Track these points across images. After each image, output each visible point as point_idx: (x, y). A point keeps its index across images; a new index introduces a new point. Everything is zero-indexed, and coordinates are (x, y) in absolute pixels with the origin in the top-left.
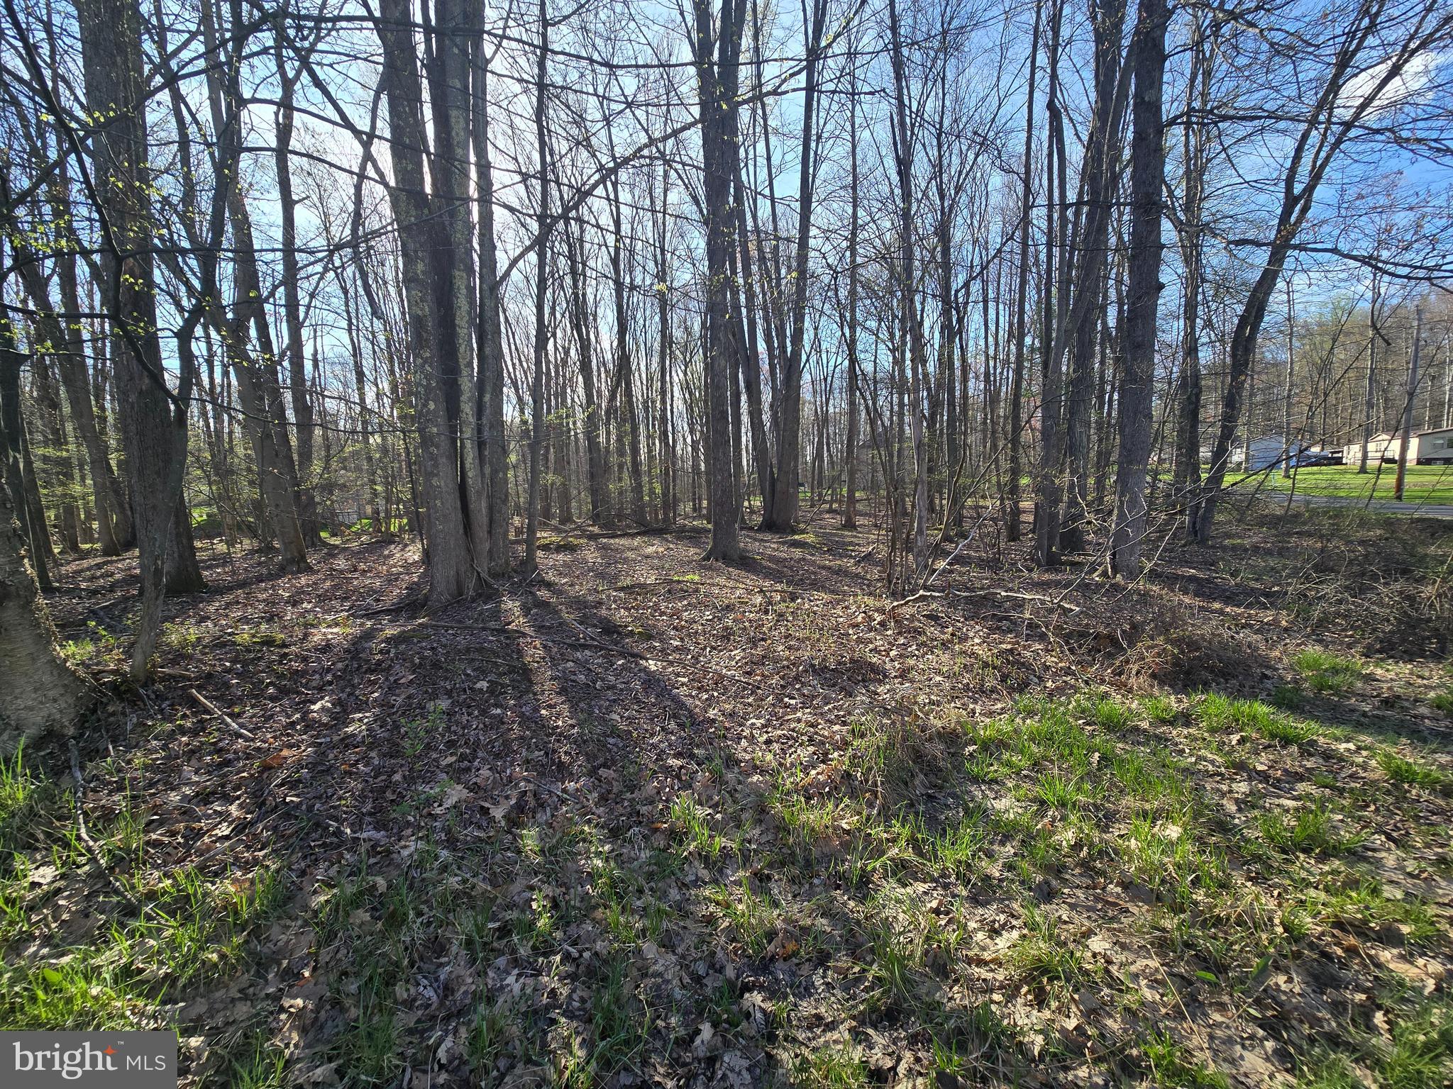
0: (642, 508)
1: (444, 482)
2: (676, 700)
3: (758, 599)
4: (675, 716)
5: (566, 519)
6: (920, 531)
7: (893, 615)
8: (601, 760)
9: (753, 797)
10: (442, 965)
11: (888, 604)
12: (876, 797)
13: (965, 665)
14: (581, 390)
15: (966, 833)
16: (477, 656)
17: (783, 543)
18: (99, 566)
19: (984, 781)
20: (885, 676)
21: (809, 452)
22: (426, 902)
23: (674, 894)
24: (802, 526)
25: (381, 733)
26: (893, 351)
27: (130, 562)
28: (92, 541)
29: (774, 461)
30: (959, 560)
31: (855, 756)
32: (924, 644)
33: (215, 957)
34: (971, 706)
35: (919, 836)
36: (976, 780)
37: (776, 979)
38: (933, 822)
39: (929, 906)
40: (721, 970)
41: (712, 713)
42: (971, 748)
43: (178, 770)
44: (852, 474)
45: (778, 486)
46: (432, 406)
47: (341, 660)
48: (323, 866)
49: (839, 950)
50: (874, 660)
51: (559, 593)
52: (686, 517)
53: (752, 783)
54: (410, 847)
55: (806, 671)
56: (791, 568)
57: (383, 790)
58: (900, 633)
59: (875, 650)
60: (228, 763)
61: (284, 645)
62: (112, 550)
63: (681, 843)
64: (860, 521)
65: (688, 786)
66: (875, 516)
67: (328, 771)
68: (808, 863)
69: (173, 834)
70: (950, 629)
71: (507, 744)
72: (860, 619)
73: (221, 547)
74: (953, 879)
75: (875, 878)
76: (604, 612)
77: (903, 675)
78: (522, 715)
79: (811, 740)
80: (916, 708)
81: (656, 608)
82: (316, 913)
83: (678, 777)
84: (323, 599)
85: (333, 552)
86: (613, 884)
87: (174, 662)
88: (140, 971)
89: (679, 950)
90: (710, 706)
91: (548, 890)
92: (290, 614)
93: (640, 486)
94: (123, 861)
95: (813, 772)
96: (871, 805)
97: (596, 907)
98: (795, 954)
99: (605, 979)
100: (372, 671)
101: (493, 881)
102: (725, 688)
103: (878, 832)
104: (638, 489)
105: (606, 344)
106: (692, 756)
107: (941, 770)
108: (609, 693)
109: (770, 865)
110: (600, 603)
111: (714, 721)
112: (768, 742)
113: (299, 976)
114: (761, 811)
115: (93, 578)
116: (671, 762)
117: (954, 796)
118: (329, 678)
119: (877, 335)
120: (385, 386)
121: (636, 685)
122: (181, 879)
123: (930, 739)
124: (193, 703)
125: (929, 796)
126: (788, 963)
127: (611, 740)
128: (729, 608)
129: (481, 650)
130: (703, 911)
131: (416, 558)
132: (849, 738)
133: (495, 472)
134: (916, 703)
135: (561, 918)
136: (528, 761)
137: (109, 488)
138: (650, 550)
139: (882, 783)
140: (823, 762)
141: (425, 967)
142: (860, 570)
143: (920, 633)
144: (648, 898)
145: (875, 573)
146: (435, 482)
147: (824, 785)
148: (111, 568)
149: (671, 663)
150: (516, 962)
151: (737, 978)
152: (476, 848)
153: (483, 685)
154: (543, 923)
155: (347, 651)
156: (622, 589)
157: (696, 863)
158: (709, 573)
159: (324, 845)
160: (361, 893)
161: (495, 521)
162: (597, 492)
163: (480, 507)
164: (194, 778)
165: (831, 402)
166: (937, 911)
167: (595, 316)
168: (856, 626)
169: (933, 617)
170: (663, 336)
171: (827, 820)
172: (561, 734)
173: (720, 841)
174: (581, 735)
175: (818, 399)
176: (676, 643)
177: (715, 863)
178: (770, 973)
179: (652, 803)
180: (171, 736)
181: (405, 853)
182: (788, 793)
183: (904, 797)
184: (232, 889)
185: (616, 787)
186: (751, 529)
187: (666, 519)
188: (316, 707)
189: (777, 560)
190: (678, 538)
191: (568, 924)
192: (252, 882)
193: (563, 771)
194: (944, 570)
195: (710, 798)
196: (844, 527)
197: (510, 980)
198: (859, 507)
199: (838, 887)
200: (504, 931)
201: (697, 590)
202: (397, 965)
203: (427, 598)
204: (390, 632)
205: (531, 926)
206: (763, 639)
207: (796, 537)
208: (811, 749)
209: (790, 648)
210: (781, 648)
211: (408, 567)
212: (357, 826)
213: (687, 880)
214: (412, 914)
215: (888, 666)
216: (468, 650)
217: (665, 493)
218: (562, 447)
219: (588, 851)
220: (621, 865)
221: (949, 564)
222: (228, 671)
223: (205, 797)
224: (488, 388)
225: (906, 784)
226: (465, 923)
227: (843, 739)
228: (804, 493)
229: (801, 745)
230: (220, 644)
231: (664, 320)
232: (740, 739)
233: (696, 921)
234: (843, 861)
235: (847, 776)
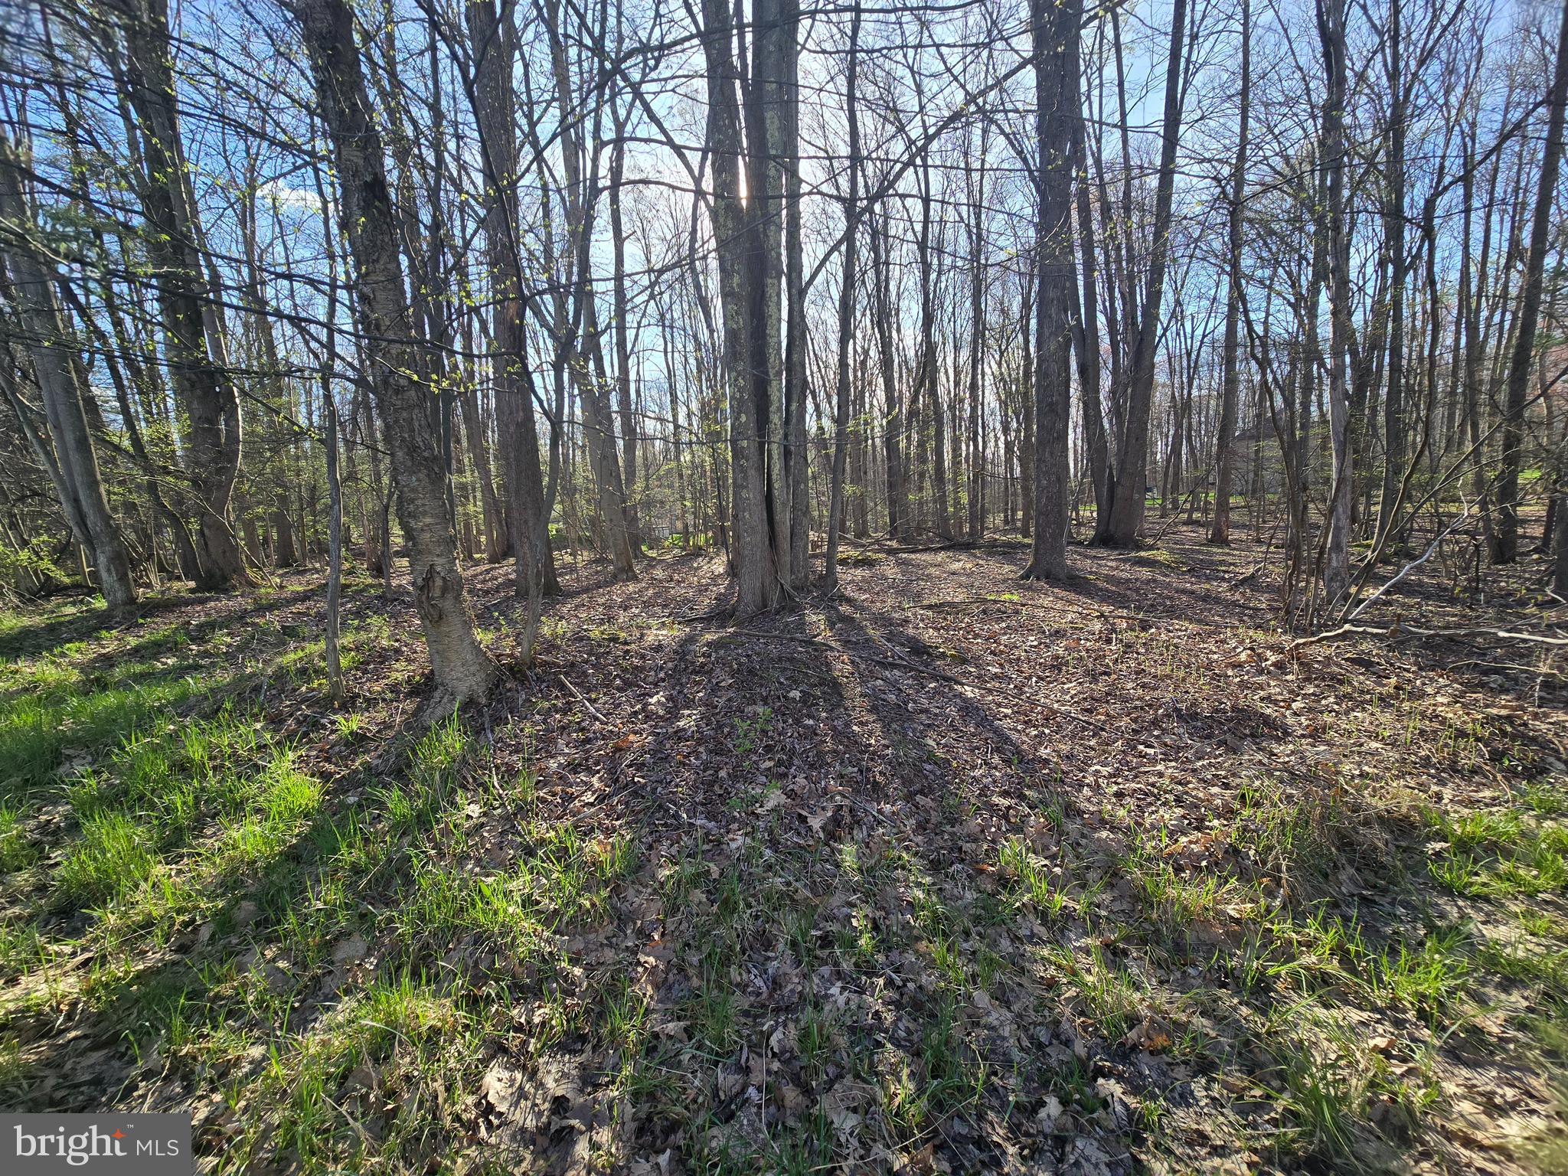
0: (946, 520)
1: (753, 495)
2: (997, 731)
3: (1097, 626)
4: (998, 750)
5: (862, 533)
6: (1337, 547)
7: (1296, 654)
8: (917, 787)
9: (1100, 856)
10: (768, 958)
11: (1288, 641)
12: (1279, 885)
13: (1422, 732)
14: (881, 394)
15: (1435, 958)
16: (788, 665)
17: (1125, 561)
18: (488, 571)
19: (1461, 895)
20: (1286, 734)
21: (1160, 450)
22: (753, 896)
23: (1005, 944)
24: (1150, 541)
25: (707, 731)
26: (1295, 307)
27: (508, 569)
28: (480, 551)
29: (1113, 461)
30: (1402, 587)
31: (1245, 829)
32: (1348, 697)
33: (588, 904)
34: (1435, 788)
35: (1352, 948)
36: (1447, 890)
37: (1141, 1074)
38: (1371, 932)
39: (1372, 1043)
40: (1068, 1043)
41: (1044, 752)
42: (1438, 846)
43: (554, 741)
44: (1225, 474)
45: (1119, 491)
46: (743, 418)
47: (671, 660)
48: (666, 843)
49: (1229, 1063)
50: (1268, 711)
51: (863, 609)
52: (996, 530)
53: (1099, 839)
54: (738, 841)
55: (1169, 716)
56: (1137, 590)
57: (711, 784)
58: (1308, 680)
59: (1268, 699)
60: (588, 741)
61: (626, 643)
62: (494, 559)
63: (1012, 891)
64: (1234, 535)
65: (1018, 829)
66: (1258, 529)
67: (666, 759)
68: (1179, 948)
69: (554, 795)
70: (1393, 680)
71: (820, 755)
72: (1243, 657)
73: (568, 559)
74: (1411, 1015)
75: (1279, 986)
76: (911, 631)
77: (1316, 734)
78: (834, 729)
79: (1178, 800)
80: (1341, 780)
81: (969, 629)
82: (662, 884)
83: (1006, 817)
84: (647, 605)
85: (652, 563)
86: (936, 918)
87: (548, 651)
88: (538, 903)
89: (1015, 1008)
90: (1040, 744)
91: (868, 910)
92: (622, 617)
93: (943, 496)
94: (523, 810)
95: (1183, 840)
96: (1270, 894)
97: (919, 939)
98: (1165, 1050)
99: (932, 1016)
100: (697, 673)
101: (813, 887)
102: (1059, 726)
103: (1284, 929)
104: (942, 500)
105: (909, 342)
106: (1022, 797)
107: (1384, 867)
108: (923, 717)
109: (1127, 939)
110: (906, 621)
111: (1046, 762)
112: (1119, 795)
113: (649, 937)
114: (1113, 875)
115: (484, 581)
116: (996, 799)
117: (1406, 905)
118: (662, 675)
119: (1270, 287)
120: (695, 406)
121: (952, 711)
122: (562, 832)
123: (1367, 823)
124: (562, 687)
125: (1363, 898)
126: (1157, 1059)
127: (928, 767)
128: (1058, 634)
129: (792, 660)
130: (1040, 971)
131: (721, 570)
132: (1237, 806)
133: (797, 483)
134: (1338, 773)
135: (882, 941)
136: (842, 776)
137: (492, 507)
138: (957, 566)
139: (1289, 869)
140: (1197, 829)
141: (755, 956)
142: (1237, 596)
143: (1341, 682)
144: (974, 943)
145: (1263, 601)
146: (744, 494)
147: (1200, 857)
148: (495, 573)
149: (990, 691)
150: (839, 975)
151: (1089, 1058)
152: (797, 853)
153: (795, 694)
154: (864, 941)
155: (676, 652)
156: (930, 607)
157: (1031, 917)
158: (1029, 594)
159: (665, 825)
160: (699, 875)
161: (796, 534)
162: (895, 503)
163: (784, 518)
164: (565, 751)
165: (1195, 383)
166: (1386, 1053)
167: (898, 311)
168: (1239, 666)
169: (1363, 663)
170: (976, 323)
171: (1206, 900)
172: (874, 753)
173: (1060, 900)
174: (897, 757)
175: (1176, 381)
176: (994, 670)
177: (1054, 922)
178: (1132, 1064)
179: (975, 840)
180: (548, 713)
181: (733, 845)
182: (1149, 859)
183: (1325, 894)
184: (597, 849)
185: (935, 817)
186: (1080, 543)
187: (973, 532)
188: (653, 700)
189: (1118, 582)
190: (989, 554)
191: (890, 949)
192: (613, 846)
193: (877, 791)
194: (1375, 602)
195: (1046, 848)
196: (1211, 542)
197: (835, 990)
198: (1234, 516)
199: (1223, 985)
200: (826, 941)
201: (1017, 612)
202: (731, 948)
203: (734, 609)
204: (709, 637)
205: (852, 943)
206: (1108, 674)
207: (1143, 554)
208: (1179, 811)
209: (1144, 686)
210: (1130, 685)
211: (715, 578)
212: (692, 813)
213: (1021, 933)
214: (742, 905)
215: (1290, 720)
216: (780, 659)
217: (973, 503)
218: (859, 455)
219: (906, 880)
220: (944, 901)
221: (1384, 593)
222: (586, 662)
223: (574, 767)
224: (795, 397)
225: (1326, 876)
226: (788, 925)
227: (1226, 805)
228: (1153, 500)
229: (1164, 804)
230: (579, 638)
231: (976, 304)
232: (1081, 786)
233: (1034, 981)
234: (1232, 955)
235: (1233, 852)
